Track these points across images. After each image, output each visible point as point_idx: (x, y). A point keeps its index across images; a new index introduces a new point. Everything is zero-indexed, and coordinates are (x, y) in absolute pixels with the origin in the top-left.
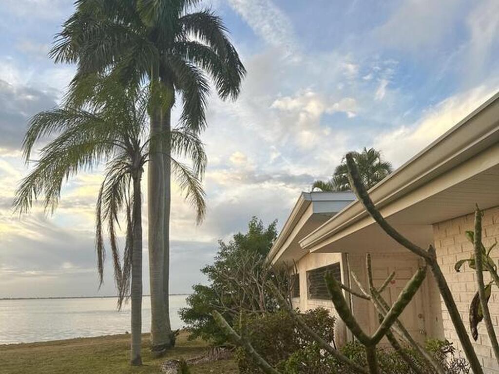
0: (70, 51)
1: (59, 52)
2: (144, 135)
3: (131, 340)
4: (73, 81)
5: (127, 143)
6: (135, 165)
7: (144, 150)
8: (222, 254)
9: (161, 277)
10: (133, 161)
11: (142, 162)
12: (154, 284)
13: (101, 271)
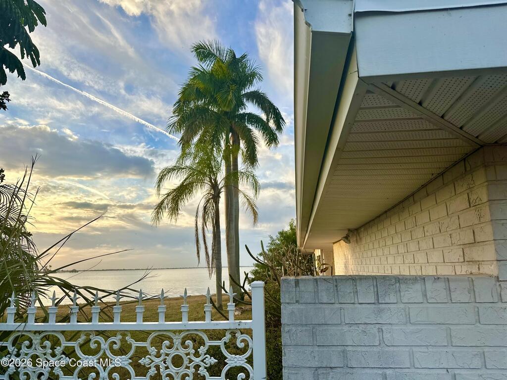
0: (177, 127)
1: (171, 128)
2: (221, 176)
3: (216, 297)
4: (180, 141)
5: (211, 181)
6: (216, 195)
7: (220, 185)
8: (271, 244)
9: (234, 259)
10: (215, 192)
11: (220, 193)
12: (230, 263)
13: (199, 257)
